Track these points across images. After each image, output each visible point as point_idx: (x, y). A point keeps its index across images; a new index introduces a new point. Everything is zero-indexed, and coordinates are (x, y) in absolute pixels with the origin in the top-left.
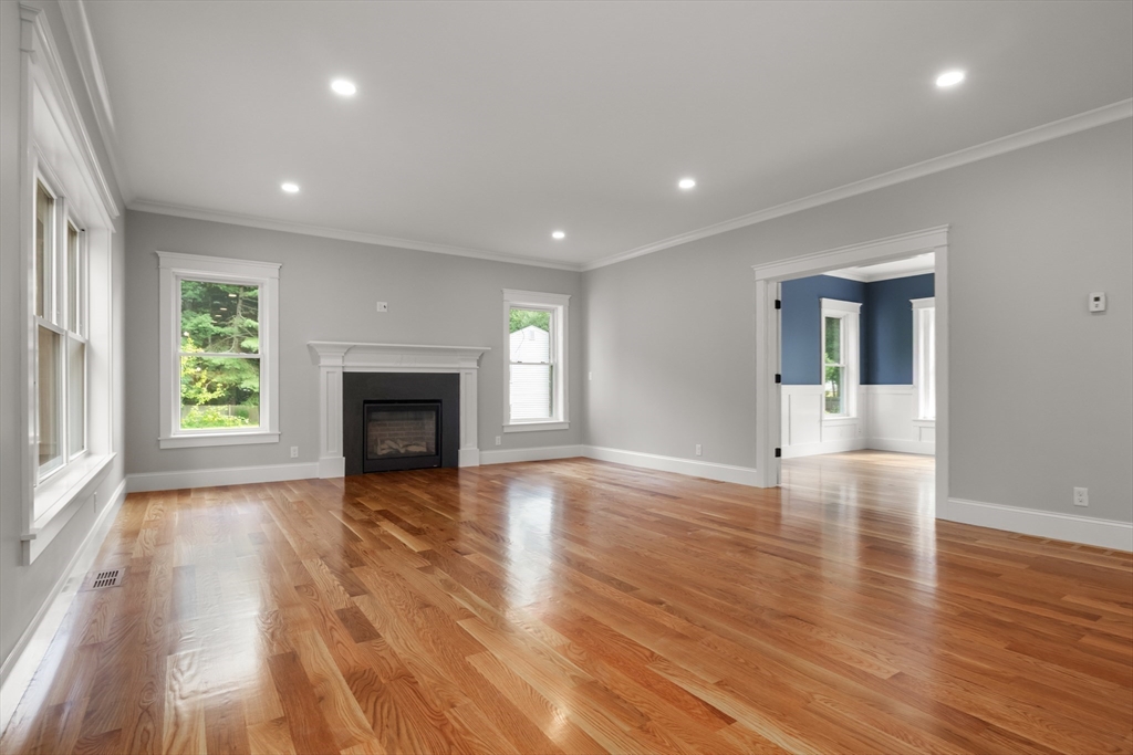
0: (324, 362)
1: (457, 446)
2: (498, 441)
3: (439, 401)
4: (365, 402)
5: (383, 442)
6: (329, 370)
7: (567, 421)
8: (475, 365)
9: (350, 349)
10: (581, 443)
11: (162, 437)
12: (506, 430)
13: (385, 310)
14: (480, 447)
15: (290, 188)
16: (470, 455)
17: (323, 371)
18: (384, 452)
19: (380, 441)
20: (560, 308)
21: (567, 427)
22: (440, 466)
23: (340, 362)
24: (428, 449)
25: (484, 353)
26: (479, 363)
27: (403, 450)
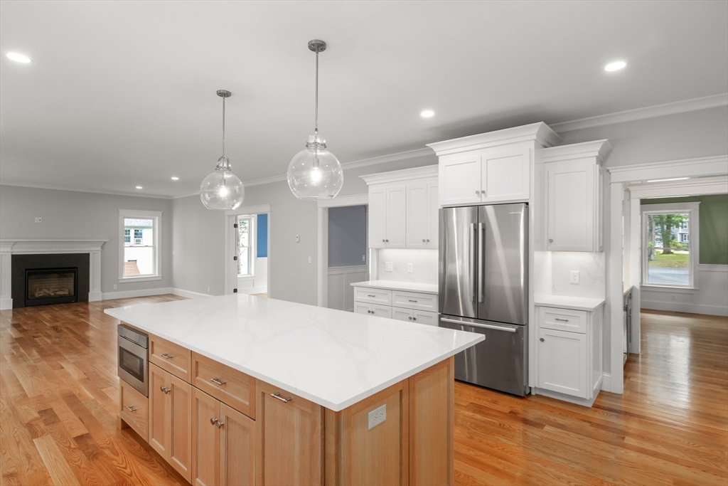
1: (88, 290)
2: (115, 287)
3: (76, 268)
4: (26, 270)
5: (40, 290)
6: (3, 253)
7: (161, 276)
8: (100, 249)
9: (15, 243)
12: (120, 282)
13: (40, 222)
14: (103, 290)
16: (95, 295)
18: (40, 295)
19: (38, 290)
20: (157, 218)
21: (160, 279)
22: (76, 301)
23: (9, 250)
24: (69, 293)
25: (105, 243)
26: (102, 247)
27: (52, 294)
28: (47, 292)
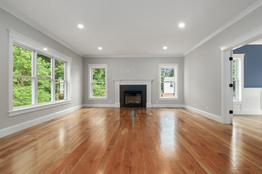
0: (116, 83)
1: (146, 102)
2: (157, 102)
3: (142, 91)
4: (125, 91)
6: (117, 85)
7: (178, 98)
8: (150, 83)
9: (121, 80)
10: (183, 104)
11: (89, 98)
12: (159, 99)
13: (129, 71)
14: (152, 103)
15: (100, 48)
16: (149, 105)
17: (116, 85)
18: (130, 103)
19: (129, 100)
20: (176, 67)
21: (178, 99)
22: (142, 107)
23: (119, 83)
24: (140, 102)
25: (153, 80)
26: (152, 83)
27: (133, 103)
28: (132, 101)
